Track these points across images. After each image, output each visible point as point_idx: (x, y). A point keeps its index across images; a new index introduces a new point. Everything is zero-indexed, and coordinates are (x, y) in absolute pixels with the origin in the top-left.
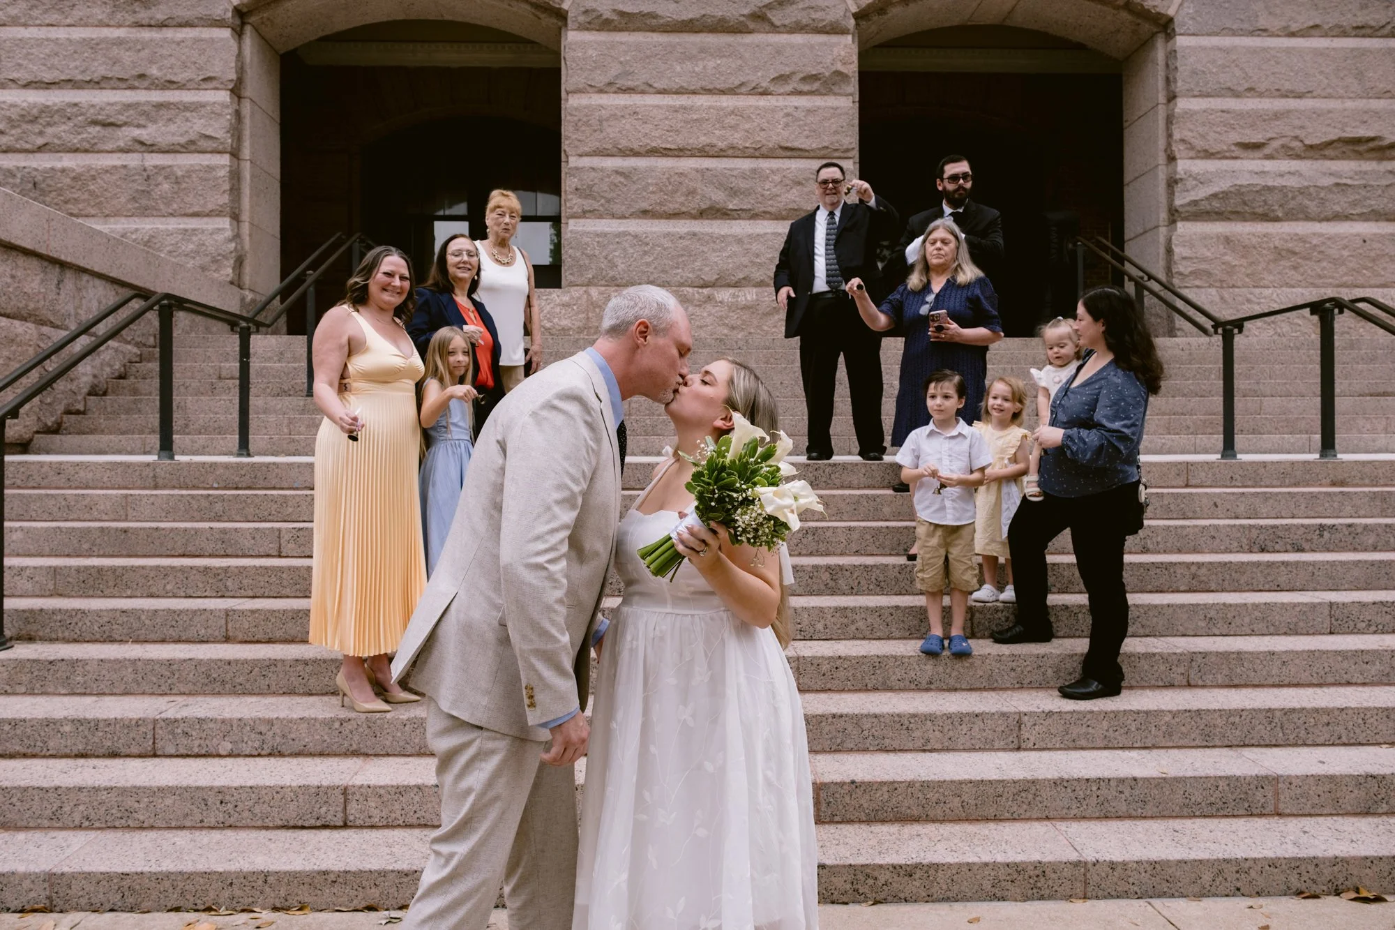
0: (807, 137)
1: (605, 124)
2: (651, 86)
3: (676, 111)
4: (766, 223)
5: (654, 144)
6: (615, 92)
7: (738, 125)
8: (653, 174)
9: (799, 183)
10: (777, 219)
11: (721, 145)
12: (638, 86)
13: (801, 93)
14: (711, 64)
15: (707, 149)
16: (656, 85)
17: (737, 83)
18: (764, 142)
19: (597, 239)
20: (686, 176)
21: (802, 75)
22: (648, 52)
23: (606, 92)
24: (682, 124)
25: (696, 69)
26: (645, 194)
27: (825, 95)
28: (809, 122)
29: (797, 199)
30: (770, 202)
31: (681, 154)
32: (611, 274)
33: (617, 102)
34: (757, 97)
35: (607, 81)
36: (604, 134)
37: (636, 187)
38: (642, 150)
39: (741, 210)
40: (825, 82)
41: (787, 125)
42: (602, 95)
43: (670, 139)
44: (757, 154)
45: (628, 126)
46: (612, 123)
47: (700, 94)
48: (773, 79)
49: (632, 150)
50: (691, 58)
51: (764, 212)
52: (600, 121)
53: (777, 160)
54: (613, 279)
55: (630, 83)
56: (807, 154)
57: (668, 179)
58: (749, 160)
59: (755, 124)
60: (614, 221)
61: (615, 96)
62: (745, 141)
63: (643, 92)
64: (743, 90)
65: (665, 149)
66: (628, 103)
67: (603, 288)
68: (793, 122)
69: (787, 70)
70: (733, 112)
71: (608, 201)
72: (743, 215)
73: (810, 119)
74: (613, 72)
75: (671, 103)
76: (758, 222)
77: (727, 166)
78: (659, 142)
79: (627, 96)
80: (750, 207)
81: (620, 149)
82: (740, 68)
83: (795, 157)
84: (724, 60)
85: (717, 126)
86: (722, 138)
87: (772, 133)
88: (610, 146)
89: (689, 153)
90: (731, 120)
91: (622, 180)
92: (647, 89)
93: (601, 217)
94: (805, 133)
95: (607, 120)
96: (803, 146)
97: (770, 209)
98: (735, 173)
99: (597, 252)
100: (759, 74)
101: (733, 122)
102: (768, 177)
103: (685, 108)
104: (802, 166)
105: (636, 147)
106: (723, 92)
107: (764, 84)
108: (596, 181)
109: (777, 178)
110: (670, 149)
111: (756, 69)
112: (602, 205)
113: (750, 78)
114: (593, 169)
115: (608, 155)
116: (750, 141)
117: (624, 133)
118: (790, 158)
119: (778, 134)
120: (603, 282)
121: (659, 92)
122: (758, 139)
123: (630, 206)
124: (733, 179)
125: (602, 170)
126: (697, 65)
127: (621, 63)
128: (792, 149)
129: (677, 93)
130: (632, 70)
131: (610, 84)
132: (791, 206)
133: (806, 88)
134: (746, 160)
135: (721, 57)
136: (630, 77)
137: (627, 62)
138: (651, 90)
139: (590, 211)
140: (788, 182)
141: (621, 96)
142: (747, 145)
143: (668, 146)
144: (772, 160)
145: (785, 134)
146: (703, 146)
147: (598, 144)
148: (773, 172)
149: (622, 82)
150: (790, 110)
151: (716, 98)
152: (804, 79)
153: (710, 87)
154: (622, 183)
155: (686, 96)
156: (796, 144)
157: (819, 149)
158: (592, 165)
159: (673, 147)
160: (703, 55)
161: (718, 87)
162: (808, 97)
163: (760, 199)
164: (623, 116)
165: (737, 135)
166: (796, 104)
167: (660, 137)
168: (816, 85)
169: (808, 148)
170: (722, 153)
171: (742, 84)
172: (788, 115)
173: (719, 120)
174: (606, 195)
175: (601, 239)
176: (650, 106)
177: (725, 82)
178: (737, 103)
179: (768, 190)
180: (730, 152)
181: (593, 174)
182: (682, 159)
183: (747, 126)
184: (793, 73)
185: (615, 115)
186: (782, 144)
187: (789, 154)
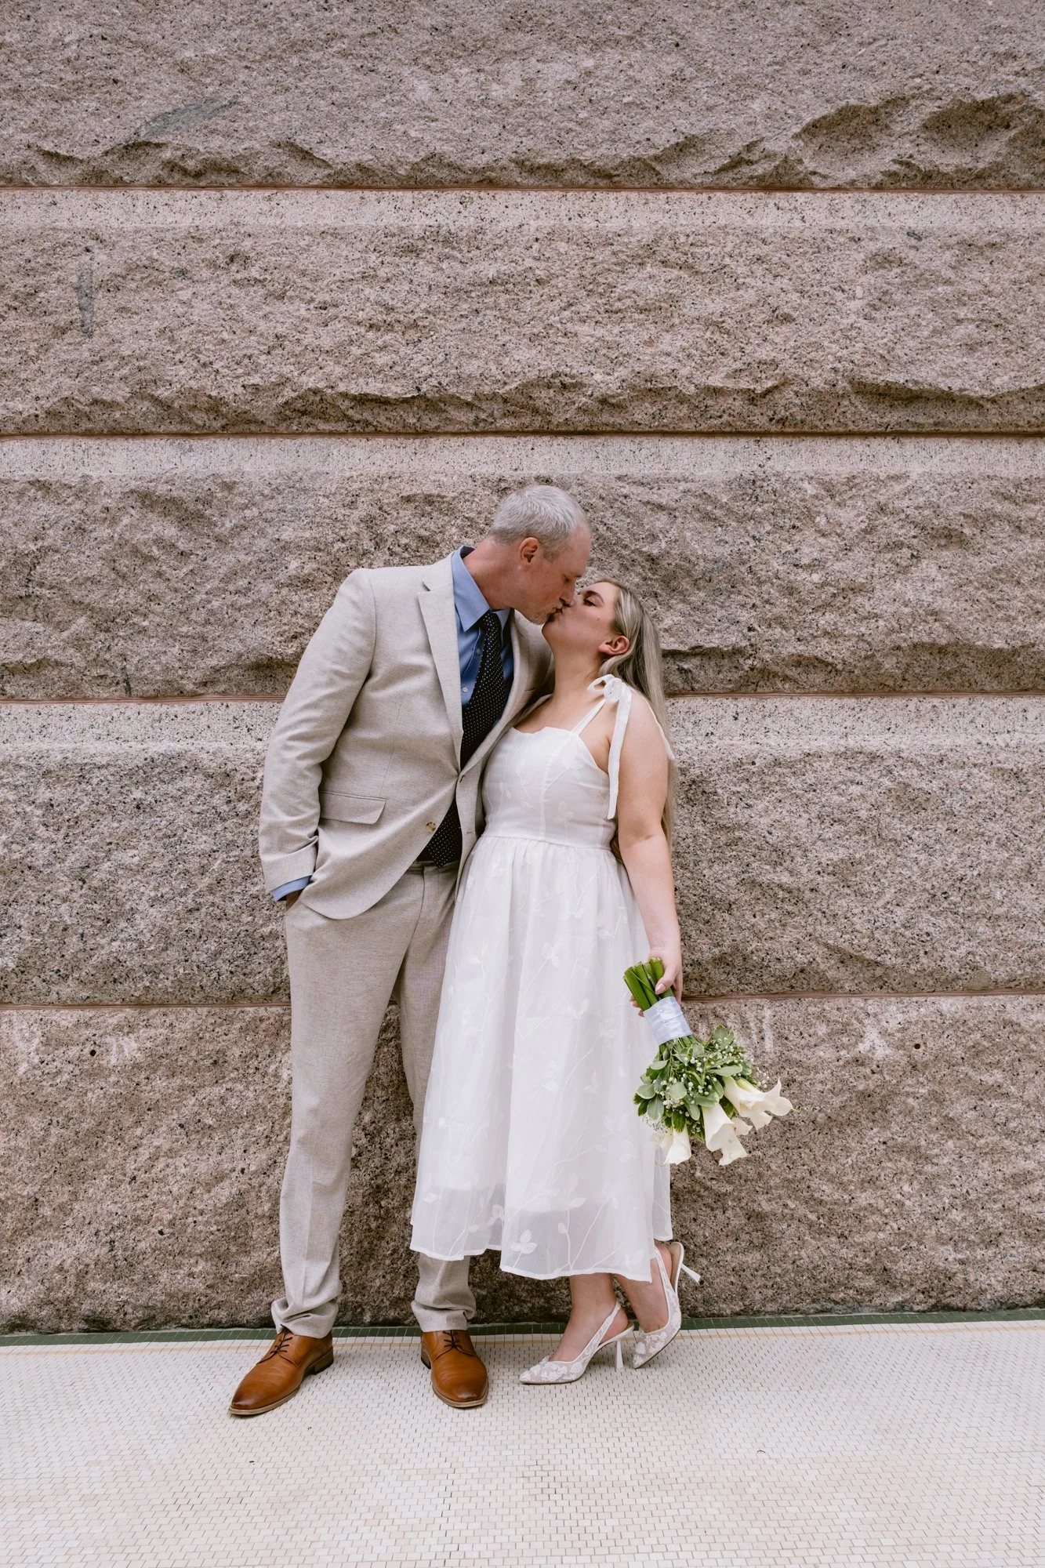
0: (971, 348)
1: (101, 300)
2: (306, 156)
3: (411, 250)
4: (805, 707)
5: (311, 381)
6: (159, 184)
7: (673, 300)
8: (306, 503)
9: (950, 537)
10: (856, 692)
11: (604, 380)
12: (252, 156)
13: (928, 181)
14: (559, 71)
15: (543, 396)
16: (327, 152)
17: (665, 139)
18: (789, 366)
19: (43, 794)
20: (451, 511)
21: (931, 107)
22: (297, 29)
23: (119, 184)
24: (435, 299)
25: (497, 92)
26: (265, 588)
27: (1028, 188)
28: (971, 288)
29: (944, 604)
30: (826, 620)
31: (431, 421)
32: (108, 947)
33: (164, 219)
34: (750, 198)
35: (122, 136)
36: (98, 342)
37: (230, 558)
38: (264, 408)
39: (697, 652)
40: (1030, 131)
41: (882, 301)
42: (102, 196)
43: (381, 359)
44: (761, 421)
45: (201, 311)
46: (136, 302)
47: (509, 186)
48: (813, 129)
49: (215, 406)
50: (470, 50)
51: (799, 662)
52: (85, 292)
53: (843, 445)
54: (113, 973)
55: (216, 142)
56: (973, 416)
57: (369, 522)
58: (724, 445)
59: (750, 296)
60: (132, 708)
61: (158, 197)
62: (712, 366)
63: (273, 182)
64: (692, 168)
65: (362, 400)
66: (209, 222)
67: (66, 1018)
68: (907, 288)
69: (872, 93)
70: (650, 249)
71: (105, 622)
72: (705, 674)
73: (977, 275)
74: (150, 105)
75: (392, 220)
76: (770, 703)
77: (635, 471)
78: (338, 370)
79: (206, 198)
80: (733, 638)
81: (165, 405)
82: (676, 87)
83: (919, 433)
84: (612, 55)
85: (586, 307)
86: (611, 355)
87: (820, 333)
88: (119, 393)
89: (465, 417)
90: (648, 282)
91: (170, 531)
92: (294, 169)
93: (72, 694)
94: (961, 331)
95: (113, 286)
96: (956, 384)
97: (823, 648)
98: (665, 496)
99: (41, 853)
100: (757, 106)
101: (652, 291)
102: (809, 515)
103: (449, 240)
104: (953, 469)
105: (231, 390)
106: (605, 179)
107: (779, 145)
108: (53, 537)
109: (851, 517)
110: (382, 402)
111: (742, 87)
112: (78, 643)
113: (721, 121)
114: (43, 486)
115: (115, 433)
116: (729, 364)
117: (184, 335)
118: (898, 434)
119: (848, 335)
120: (67, 989)
121: (342, 181)
122: (764, 353)
123: (200, 644)
124: (661, 521)
125: (83, 490)
126: (498, 77)
127: (184, 69)
128: (909, 397)
129: (415, 182)
130: (227, 95)
131: (134, 148)
132: (921, 634)
133: (949, 160)
134: (709, 443)
135: (597, 45)
136: (222, 124)
137: (210, 65)
138: (309, 173)
139: (25, 670)
140: (899, 531)
141: (182, 198)
142: (716, 381)
143: (374, 388)
144: (820, 445)
145: (877, 334)
146: (526, 388)
147: (68, 386)
148: (830, 490)
149: (177, 142)
150: (885, 243)
151: (576, 201)
152: (941, 126)
153: (555, 156)
154: (169, 547)
155: (452, 197)
156: (927, 375)
157: (1024, 395)
158: (44, 475)
159: (394, 390)
160: (525, 39)
161: (587, 156)
162: (965, 199)
163: (782, 606)
164: (183, 273)
165: (666, 342)
166: (912, 223)
167: (338, 353)
168: (992, 150)
169: (976, 391)
170: (606, 417)
171: (686, 147)
172: (883, 261)
173: (590, 286)
174: (95, 596)
175: (59, 794)
176: (298, 232)
177: (613, 137)
178: (664, 220)
179: (811, 567)
180: (642, 413)
181: (45, 508)
182: (435, 443)
183: (714, 306)
184: (897, 102)
185: (151, 265)
186: (868, 375)
187: (895, 417)
